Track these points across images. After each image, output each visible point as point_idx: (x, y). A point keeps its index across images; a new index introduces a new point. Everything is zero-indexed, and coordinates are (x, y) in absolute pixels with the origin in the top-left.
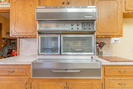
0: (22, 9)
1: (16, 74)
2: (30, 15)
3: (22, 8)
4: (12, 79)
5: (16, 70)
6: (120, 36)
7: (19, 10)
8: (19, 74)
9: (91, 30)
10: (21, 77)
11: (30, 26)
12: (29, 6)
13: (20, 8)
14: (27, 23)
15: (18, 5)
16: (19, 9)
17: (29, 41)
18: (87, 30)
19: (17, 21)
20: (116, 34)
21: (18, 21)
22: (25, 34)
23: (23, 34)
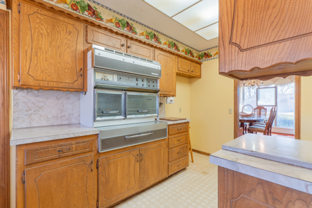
0: (48, 34)
1: (75, 152)
2: (68, 50)
3: (49, 31)
4: (67, 162)
5: (74, 146)
6: (174, 96)
7: (42, 34)
8: (78, 152)
9: (155, 88)
10: (82, 156)
11: (66, 71)
12: (65, 31)
13: (45, 31)
14: (59, 63)
15: (38, 21)
16: (41, 31)
17: (38, 96)
18: (151, 88)
19: (37, 55)
20: (171, 94)
21: (39, 55)
22: (55, 85)
23: (51, 84)
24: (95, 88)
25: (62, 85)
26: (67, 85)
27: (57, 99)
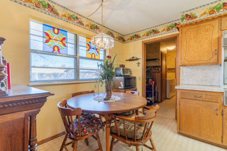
22: (198, 62)
23: (196, 62)
24: (225, 61)
25: (202, 62)
26: (205, 62)
27: (203, 70)
